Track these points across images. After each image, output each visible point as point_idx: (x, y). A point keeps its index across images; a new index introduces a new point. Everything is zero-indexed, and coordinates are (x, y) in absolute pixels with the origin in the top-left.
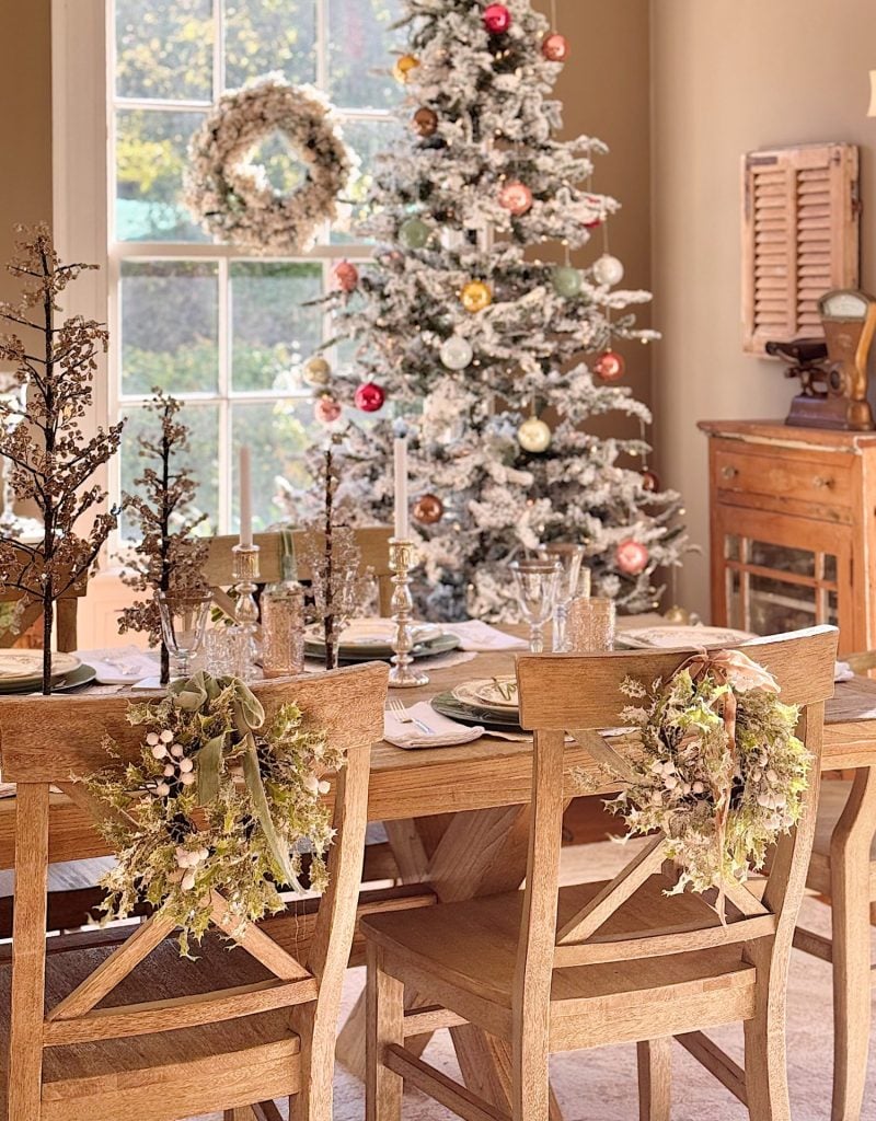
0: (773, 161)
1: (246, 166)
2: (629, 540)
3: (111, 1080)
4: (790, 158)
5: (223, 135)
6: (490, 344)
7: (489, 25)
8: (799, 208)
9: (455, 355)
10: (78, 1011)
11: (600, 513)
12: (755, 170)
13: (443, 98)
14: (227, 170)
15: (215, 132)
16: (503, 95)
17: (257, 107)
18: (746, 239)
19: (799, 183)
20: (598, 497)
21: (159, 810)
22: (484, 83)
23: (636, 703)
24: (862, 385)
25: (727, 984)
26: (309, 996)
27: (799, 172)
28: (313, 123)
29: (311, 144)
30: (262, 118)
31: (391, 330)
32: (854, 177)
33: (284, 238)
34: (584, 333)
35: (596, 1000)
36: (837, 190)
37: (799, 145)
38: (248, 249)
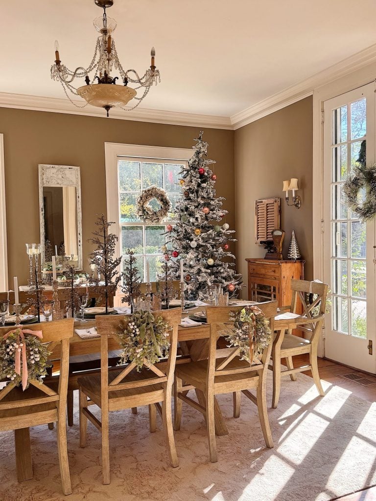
0: (262, 202)
1: (148, 205)
2: (231, 284)
3: (123, 398)
4: (265, 201)
5: (143, 199)
6: (201, 242)
7: (200, 173)
8: (267, 212)
9: (193, 245)
10: (116, 384)
11: (225, 278)
12: (258, 204)
13: (190, 189)
14: (144, 206)
15: (141, 198)
16: (203, 188)
17: (150, 192)
18: (256, 219)
19: (267, 207)
20: (225, 275)
21: (132, 340)
22: (199, 185)
23: (233, 317)
24: (281, 250)
26: (166, 380)
27: (267, 204)
28: (162, 196)
29: (162, 200)
30: (151, 195)
31: (180, 239)
32: (279, 205)
33: (156, 221)
34: (221, 240)
35: (224, 383)
36: (276, 207)
37: (267, 198)
38: (149, 223)
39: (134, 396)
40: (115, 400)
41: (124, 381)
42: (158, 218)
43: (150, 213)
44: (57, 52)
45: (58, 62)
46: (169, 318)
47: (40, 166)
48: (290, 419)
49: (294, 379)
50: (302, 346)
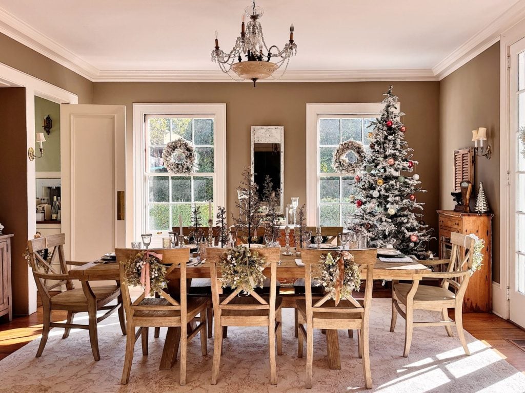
0: (459, 152)
1: (344, 157)
2: (413, 235)
3: (232, 317)
4: (462, 152)
5: (339, 152)
6: (383, 192)
7: (387, 126)
8: (463, 163)
9: (375, 195)
10: (225, 304)
11: (408, 229)
12: (456, 154)
13: (377, 141)
14: (340, 158)
15: (338, 151)
16: (390, 141)
17: (347, 146)
18: (454, 170)
19: (463, 157)
22: (386, 138)
24: (468, 202)
25: (355, 321)
26: (268, 308)
27: (463, 155)
28: (359, 148)
29: (358, 152)
30: (348, 148)
31: (364, 189)
32: (473, 155)
33: (353, 171)
34: (408, 190)
36: (469, 158)
37: (463, 149)
38: (345, 174)
39: (241, 317)
40: (226, 317)
41: (231, 303)
42: (354, 170)
43: (345, 165)
44: (216, 40)
45: (217, 48)
46: (267, 255)
47: (252, 127)
48: (411, 370)
49: (450, 335)
50: (445, 300)
